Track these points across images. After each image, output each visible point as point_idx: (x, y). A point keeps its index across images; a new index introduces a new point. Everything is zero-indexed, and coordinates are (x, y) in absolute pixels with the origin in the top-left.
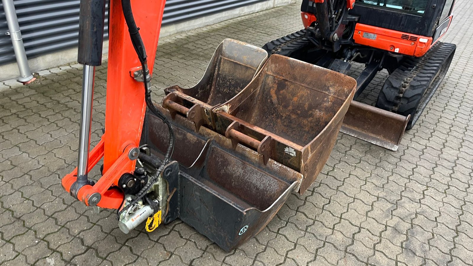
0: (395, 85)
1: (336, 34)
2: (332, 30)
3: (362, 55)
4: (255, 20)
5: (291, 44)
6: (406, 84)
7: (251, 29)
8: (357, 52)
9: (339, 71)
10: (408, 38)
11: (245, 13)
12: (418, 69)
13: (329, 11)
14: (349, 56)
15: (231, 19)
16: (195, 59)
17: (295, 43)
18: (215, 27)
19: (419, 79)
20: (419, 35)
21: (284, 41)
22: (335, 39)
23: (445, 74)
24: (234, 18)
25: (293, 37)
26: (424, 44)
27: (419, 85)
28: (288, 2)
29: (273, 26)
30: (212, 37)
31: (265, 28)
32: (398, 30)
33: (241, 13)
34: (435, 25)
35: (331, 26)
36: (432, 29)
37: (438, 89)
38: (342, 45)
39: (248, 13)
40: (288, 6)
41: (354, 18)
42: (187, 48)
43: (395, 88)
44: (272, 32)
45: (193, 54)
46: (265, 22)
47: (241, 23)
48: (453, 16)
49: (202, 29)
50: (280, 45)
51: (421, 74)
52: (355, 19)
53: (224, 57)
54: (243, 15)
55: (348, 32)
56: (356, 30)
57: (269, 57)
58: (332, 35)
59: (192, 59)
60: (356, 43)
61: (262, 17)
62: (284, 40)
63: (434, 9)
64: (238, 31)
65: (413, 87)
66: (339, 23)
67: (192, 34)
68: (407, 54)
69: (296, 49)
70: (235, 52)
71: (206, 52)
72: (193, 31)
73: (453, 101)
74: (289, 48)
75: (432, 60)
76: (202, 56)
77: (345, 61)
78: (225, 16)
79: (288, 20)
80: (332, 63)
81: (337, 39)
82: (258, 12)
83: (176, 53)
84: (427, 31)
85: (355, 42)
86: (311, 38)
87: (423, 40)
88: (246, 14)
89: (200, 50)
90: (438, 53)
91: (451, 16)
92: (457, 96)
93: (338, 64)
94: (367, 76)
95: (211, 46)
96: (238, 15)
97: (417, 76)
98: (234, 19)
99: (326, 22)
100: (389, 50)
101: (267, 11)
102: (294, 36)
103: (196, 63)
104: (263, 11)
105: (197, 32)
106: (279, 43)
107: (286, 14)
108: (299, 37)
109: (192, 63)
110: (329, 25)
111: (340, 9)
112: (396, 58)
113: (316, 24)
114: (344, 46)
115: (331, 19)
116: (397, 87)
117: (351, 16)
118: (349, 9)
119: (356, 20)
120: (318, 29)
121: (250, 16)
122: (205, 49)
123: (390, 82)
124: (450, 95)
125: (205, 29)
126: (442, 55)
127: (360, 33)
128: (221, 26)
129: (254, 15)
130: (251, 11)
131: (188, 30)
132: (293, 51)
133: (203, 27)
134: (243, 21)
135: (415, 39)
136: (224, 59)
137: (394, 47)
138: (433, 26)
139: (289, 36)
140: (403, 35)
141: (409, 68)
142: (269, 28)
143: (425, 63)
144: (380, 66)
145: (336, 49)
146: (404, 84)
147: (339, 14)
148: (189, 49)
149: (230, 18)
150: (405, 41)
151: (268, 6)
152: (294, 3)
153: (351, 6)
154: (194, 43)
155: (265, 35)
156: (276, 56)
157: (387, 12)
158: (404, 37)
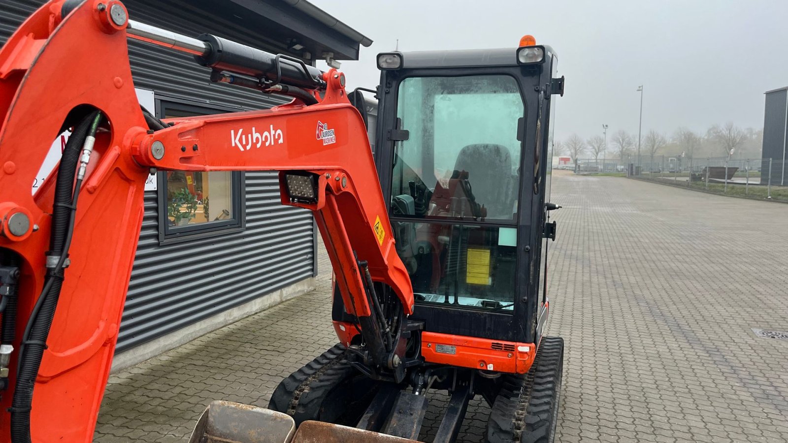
0: (505, 426)
1: (396, 356)
2: (388, 351)
3: (440, 377)
4: (253, 329)
5: (324, 374)
6: (519, 422)
7: (248, 345)
8: (432, 375)
9: (412, 413)
10: (502, 347)
11: (235, 318)
12: (527, 391)
13: (379, 321)
14: (421, 383)
15: (210, 332)
16: (149, 423)
17: (330, 372)
18: (183, 350)
19: (535, 409)
20: (516, 342)
21: (311, 372)
22: (396, 364)
23: (561, 383)
24: (216, 330)
25: (325, 361)
26: (526, 355)
27: (538, 422)
28: (303, 291)
29: (285, 334)
30: (179, 372)
31: (272, 340)
32: (484, 336)
33: (227, 319)
34: (534, 324)
35: (386, 343)
36: (530, 331)
37: (560, 411)
38: (408, 369)
39: (240, 318)
40: (304, 297)
41: (417, 324)
42: (131, 402)
43: (506, 432)
44: (285, 346)
45: (144, 413)
46: (271, 329)
47: (228, 337)
48: (548, 302)
49: (159, 358)
50: (306, 379)
51: (535, 400)
52: (419, 326)
53: (213, 435)
54: (231, 321)
55: (412, 347)
56: (423, 342)
57: (297, 427)
58: (390, 359)
59: (142, 425)
60: (427, 362)
61: (265, 321)
62: (312, 368)
63: (526, 303)
64: (226, 353)
65: (531, 427)
66: (397, 337)
67: (141, 371)
68: (506, 371)
69: (334, 383)
70: (233, 424)
71: (170, 404)
72: (140, 366)
73: (587, 429)
74: (322, 384)
75: (540, 371)
76: (162, 414)
77: (417, 393)
78: (200, 328)
79: (307, 321)
80: (397, 400)
81: (399, 363)
82: (256, 313)
83: (109, 417)
84: (526, 335)
85: (426, 360)
86: (356, 364)
87: (524, 348)
88: (237, 319)
89: (156, 402)
90: (545, 358)
91: (546, 303)
92: (588, 417)
93: (407, 401)
94: (456, 414)
95: (178, 390)
96: (222, 323)
97: (531, 405)
98: (217, 332)
99: (379, 341)
100: (478, 368)
101: (272, 310)
102: (327, 358)
103: (150, 432)
104: (264, 310)
105: (151, 366)
106: (303, 377)
107: (302, 310)
108: (335, 359)
109: (143, 433)
110: (382, 343)
111: (395, 316)
112: (492, 379)
113: (363, 344)
114: (411, 370)
115: (385, 334)
116: (508, 429)
117: (412, 323)
118: (408, 315)
119: (421, 328)
120: (367, 352)
121: (245, 322)
122: (167, 397)
123: (496, 423)
124: (580, 418)
125: (164, 358)
126: (550, 360)
127: (430, 346)
128: (194, 347)
129: (250, 319)
130: (244, 314)
131: (133, 364)
132: (329, 388)
133: (161, 355)
134: (232, 333)
135: (512, 349)
136: (212, 440)
137: (485, 362)
138: (530, 328)
139: (318, 359)
140: (493, 343)
141: (515, 392)
142: (279, 339)
143: (533, 378)
144: (470, 392)
145: (400, 377)
146: (516, 422)
147: (395, 324)
148: (136, 403)
149: (209, 330)
150: (498, 352)
151: (273, 301)
152: (313, 291)
153: (410, 309)
154: (146, 388)
155: (273, 353)
156: (310, 425)
157: (463, 312)
158: (496, 347)
